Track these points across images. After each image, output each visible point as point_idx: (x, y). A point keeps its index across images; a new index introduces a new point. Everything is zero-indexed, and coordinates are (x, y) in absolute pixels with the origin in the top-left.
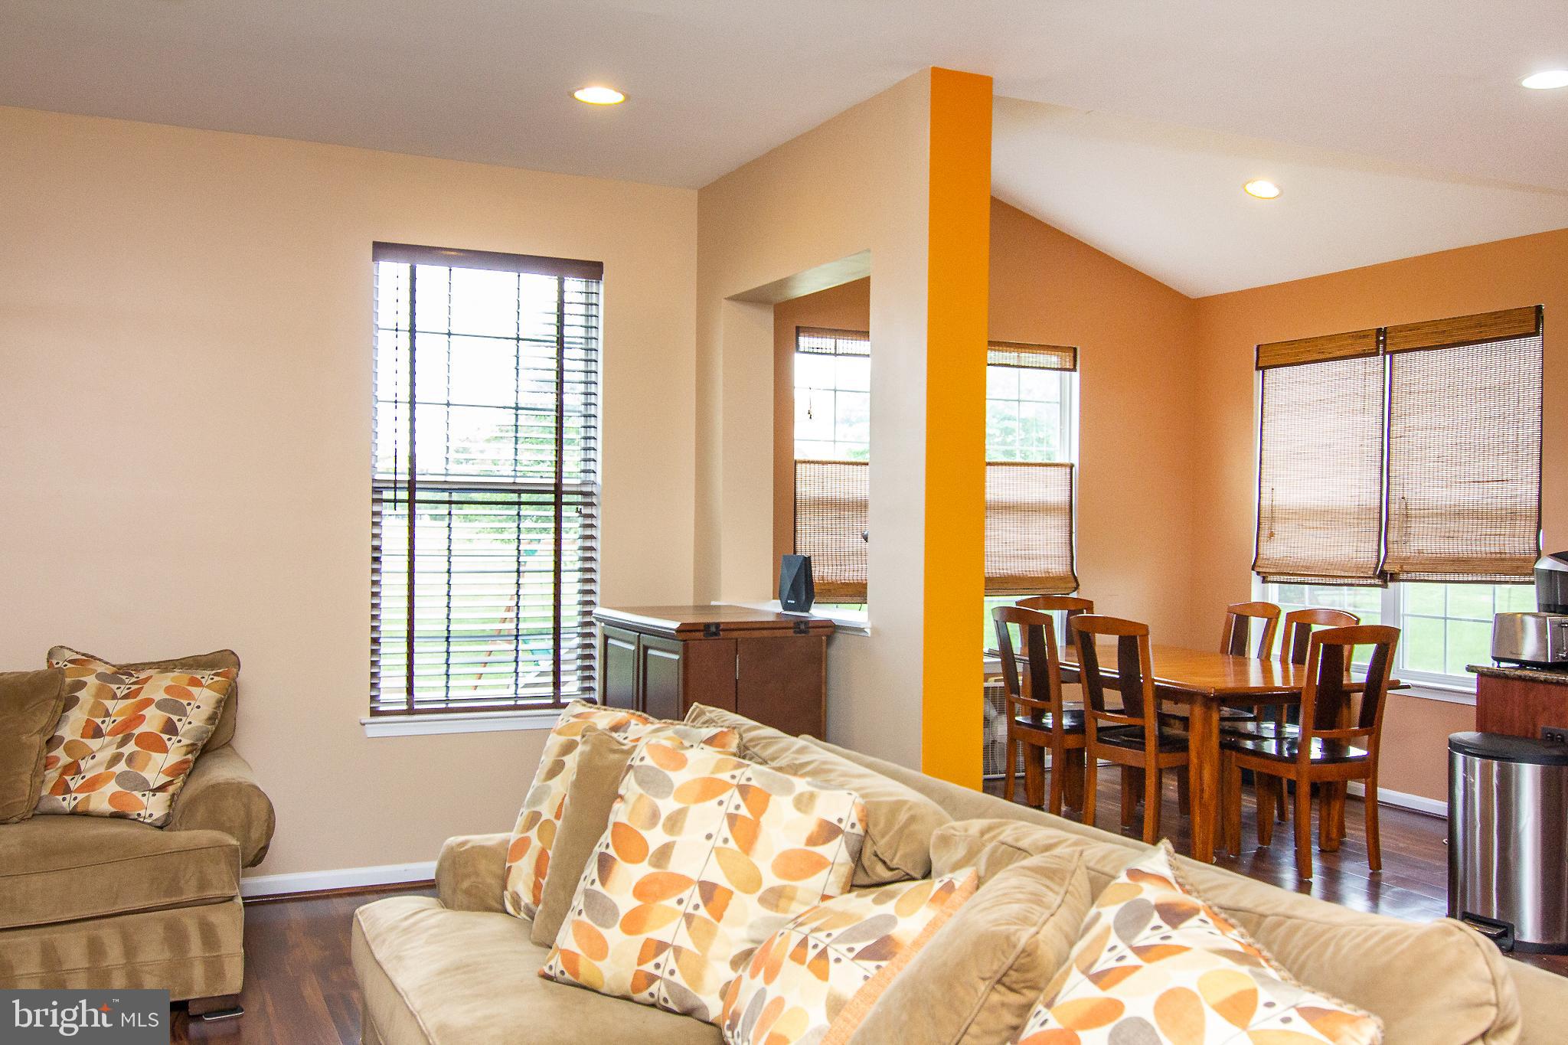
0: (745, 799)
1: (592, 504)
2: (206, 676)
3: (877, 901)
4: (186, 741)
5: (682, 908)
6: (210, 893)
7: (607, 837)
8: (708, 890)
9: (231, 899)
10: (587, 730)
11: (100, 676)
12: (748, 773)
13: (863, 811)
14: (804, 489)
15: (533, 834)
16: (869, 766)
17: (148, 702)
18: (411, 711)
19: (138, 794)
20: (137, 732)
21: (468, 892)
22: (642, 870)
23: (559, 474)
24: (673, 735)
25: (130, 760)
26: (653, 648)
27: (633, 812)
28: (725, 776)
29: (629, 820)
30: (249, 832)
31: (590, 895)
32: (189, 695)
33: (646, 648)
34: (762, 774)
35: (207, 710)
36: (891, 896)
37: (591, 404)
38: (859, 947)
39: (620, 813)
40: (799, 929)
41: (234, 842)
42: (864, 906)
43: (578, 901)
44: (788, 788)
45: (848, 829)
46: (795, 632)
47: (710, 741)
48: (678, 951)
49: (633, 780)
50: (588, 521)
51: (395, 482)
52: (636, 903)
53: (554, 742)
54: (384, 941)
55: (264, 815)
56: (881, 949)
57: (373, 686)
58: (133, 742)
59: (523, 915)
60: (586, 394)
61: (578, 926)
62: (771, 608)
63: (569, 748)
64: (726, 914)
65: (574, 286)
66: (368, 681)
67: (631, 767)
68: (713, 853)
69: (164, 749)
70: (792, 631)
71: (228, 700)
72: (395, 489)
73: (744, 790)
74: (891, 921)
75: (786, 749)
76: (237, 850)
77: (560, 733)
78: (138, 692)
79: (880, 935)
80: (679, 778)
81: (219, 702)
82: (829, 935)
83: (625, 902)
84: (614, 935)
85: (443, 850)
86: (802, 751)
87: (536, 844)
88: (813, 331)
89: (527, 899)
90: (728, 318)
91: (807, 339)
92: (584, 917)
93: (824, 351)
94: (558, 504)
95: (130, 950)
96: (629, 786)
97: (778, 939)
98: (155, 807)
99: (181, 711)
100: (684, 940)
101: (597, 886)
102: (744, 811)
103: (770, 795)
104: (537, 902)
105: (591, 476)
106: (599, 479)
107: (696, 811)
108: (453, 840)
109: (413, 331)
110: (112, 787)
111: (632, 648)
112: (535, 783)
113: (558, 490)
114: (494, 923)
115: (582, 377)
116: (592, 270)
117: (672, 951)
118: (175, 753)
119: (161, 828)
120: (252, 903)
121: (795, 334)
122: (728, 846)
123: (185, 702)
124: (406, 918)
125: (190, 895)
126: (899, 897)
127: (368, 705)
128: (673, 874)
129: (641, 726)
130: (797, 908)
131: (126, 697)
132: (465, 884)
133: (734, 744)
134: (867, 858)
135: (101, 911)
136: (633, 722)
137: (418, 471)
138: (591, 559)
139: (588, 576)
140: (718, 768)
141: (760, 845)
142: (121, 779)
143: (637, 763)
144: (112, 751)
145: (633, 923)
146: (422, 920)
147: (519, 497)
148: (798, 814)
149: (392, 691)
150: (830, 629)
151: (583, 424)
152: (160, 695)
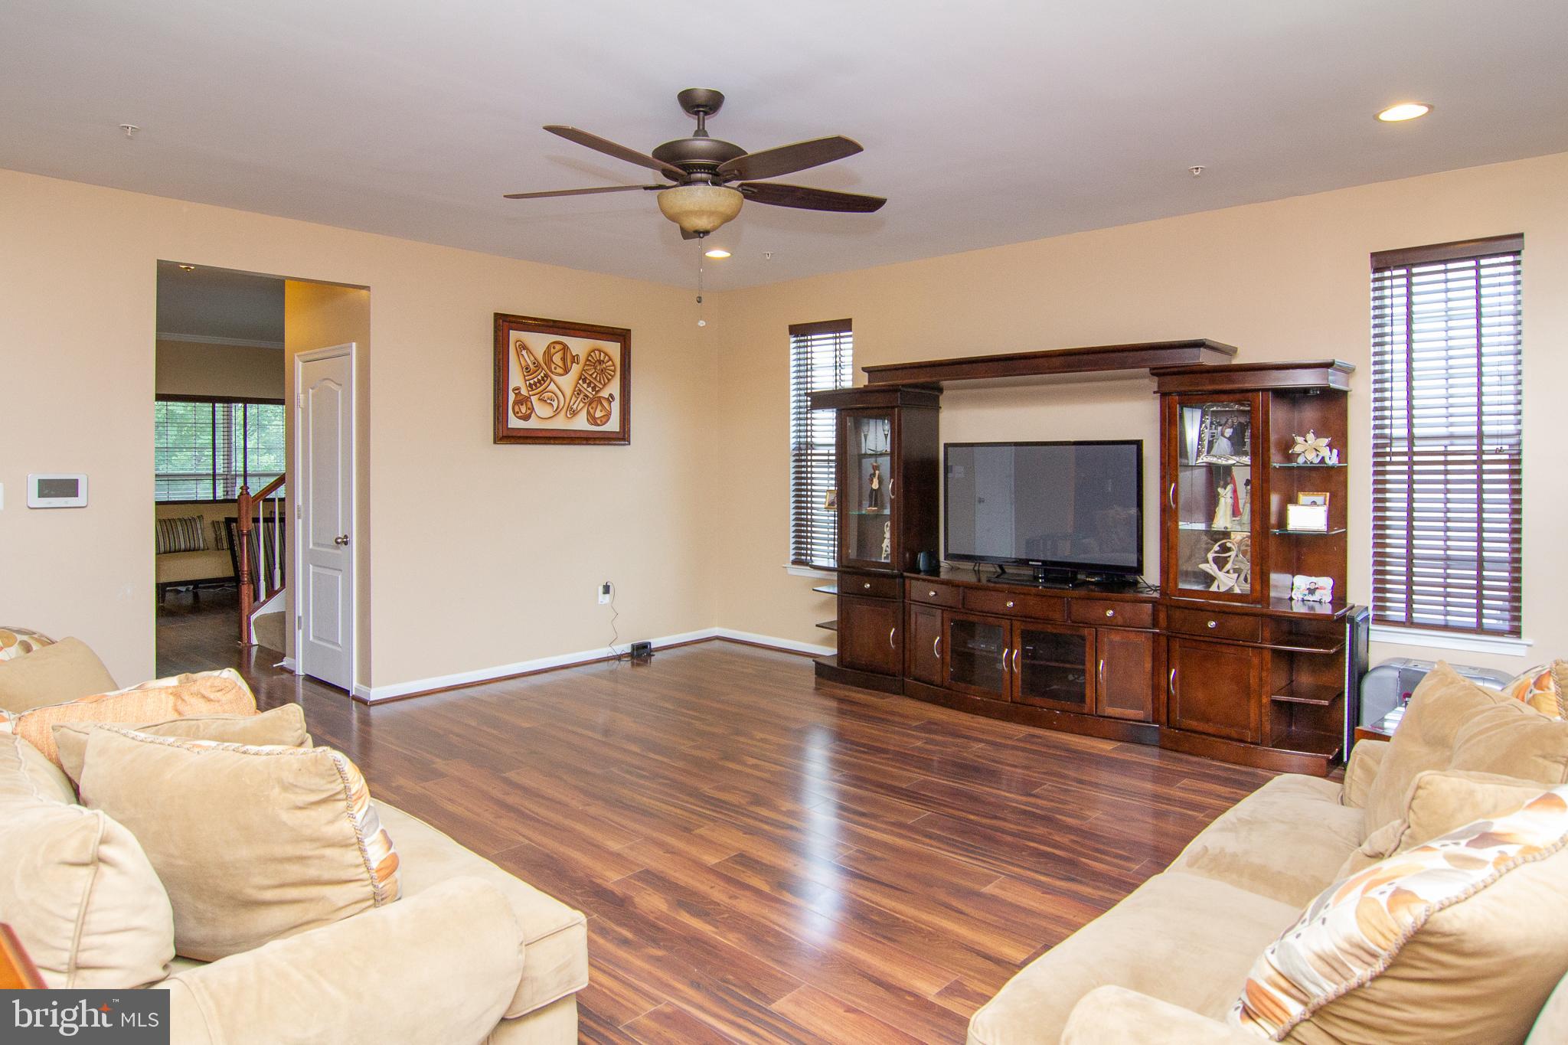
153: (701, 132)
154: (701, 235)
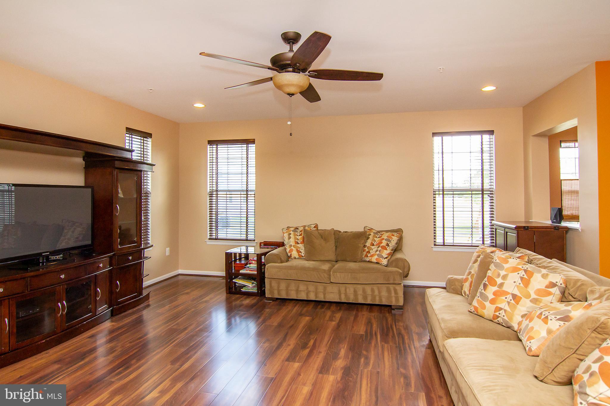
0: (526, 273)
1: (493, 194)
2: (395, 234)
3: (565, 306)
4: (391, 248)
5: (506, 300)
6: (395, 282)
7: (486, 279)
8: (514, 296)
9: (400, 284)
10: (483, 252)
11: (374, 233)
12: (527, 266)
13: (565, 280)
14: (564, 188)
15: (469, 277)
16: (571, 268)
17: (383, 239)
18: (444, 245)
19: (381, 259)
20: (381, 245)
21: (452, 289)
22: (495, 288)
23: (482, 186)
24: (508, 255)
25: (380, 251)
26: (509, 232)
27: (493, 273)
28: (520, 267)
29: (492, 275)
30: (404, 269)
31: (481, 293)
32: (392, 238)
33: (507, 232)
34: (531, 267)
35: (395, 242)
36: (571, 305)
37: (491, 168)
38: (558, 317)
39: (489, 273)
40: (540, 310)
41: (401, 271)
42: (562, 307)
43: (478, 294)
44: (540, 272)
45: (559, 285)
46: (554, 230)
47: (519, 258)
48: (505, 311)
49: (493, 265)
50: (492, 198)
51: (439, 189)
52: (494, 297)
53: (475, 254)
54: (431, 297)
55: (408, 266)
56: (566, 318)
57: (435, 238)
58: (380, 247)
59: (467, 297)
60: (490, 165)
61: (478, 300)
62: (549, 222)
63: (479, 256)
64: (520, 303)
65: (486, 137)
66: (433, 237)
67: (493, 262)
68: (516, 286)
69: (386, 249)
70: (553, 229)
71: (400, 240)
72: (439, 191)
73: (526, 271)
74: (570, 311)
75: (545, 262)
76: (401, 273)
77: (477, 253)
78: (381, 237)
79: (566, 315)
80: (506, 266)
81: (398, 240)
82: (549, 313)
83: (491, 296)
84: (487, 304)
85: (447, 278)
86: (549, 263)
87: (470, 279)
88: (566, 141)
89: (467, 293)
90: (532, 141)
91: (564, 144)
92: (479, 298)
93: (570, 147)
94: (483, 194)
95: (380, 292)
96: (492, 267)
97: (534, 312)
98: (385, 262)
99: (390, 241)
100: (507, 308)
101: (483, 291)
102: (525, 276)
103: (534, 273)
104: (470, 294)
105: (492, 187)
106: (494, 187)
107: (511, 275)
108: (449, 276)
109: (442, 153)
110: (376, 257)
111: (503, 232)
112: (470, 264)
113: (483, 190)
114: (459, 297)
115: (489, 161)
116: (491, 132)
117: (504, 311)
118: (389, 251)
119: (386, 267)
120: (405, 286)
121: (559, 143)
122: (520, 285)
123: (391, 240)
124: (437, 293)
125: (392, 282)
126: (573, 305)
127: (433, 243)
128: (504, 290)
129: (499, 252)
130: (542, 304)
131: (379, 238)
132: (452, 287)
133: (526, 259)
134: (566, 295)
135: (374, 283)
136: (497, 251)
137: (444, 187)
138: (493, 208)
139: (492, 213)
140: (518, 264)
141: (530, 286)
142: (378, 255)
143: (494, 261)
144: (376, 249)
145: (493, 302)
146: (441, 294)
147: (472, 192)
148: (543, 279)
149: (439, 240)
150: (567, 229)
151: (490, 173)
152: (386, 238)
153: (291, 50)
154: (291, 96)
